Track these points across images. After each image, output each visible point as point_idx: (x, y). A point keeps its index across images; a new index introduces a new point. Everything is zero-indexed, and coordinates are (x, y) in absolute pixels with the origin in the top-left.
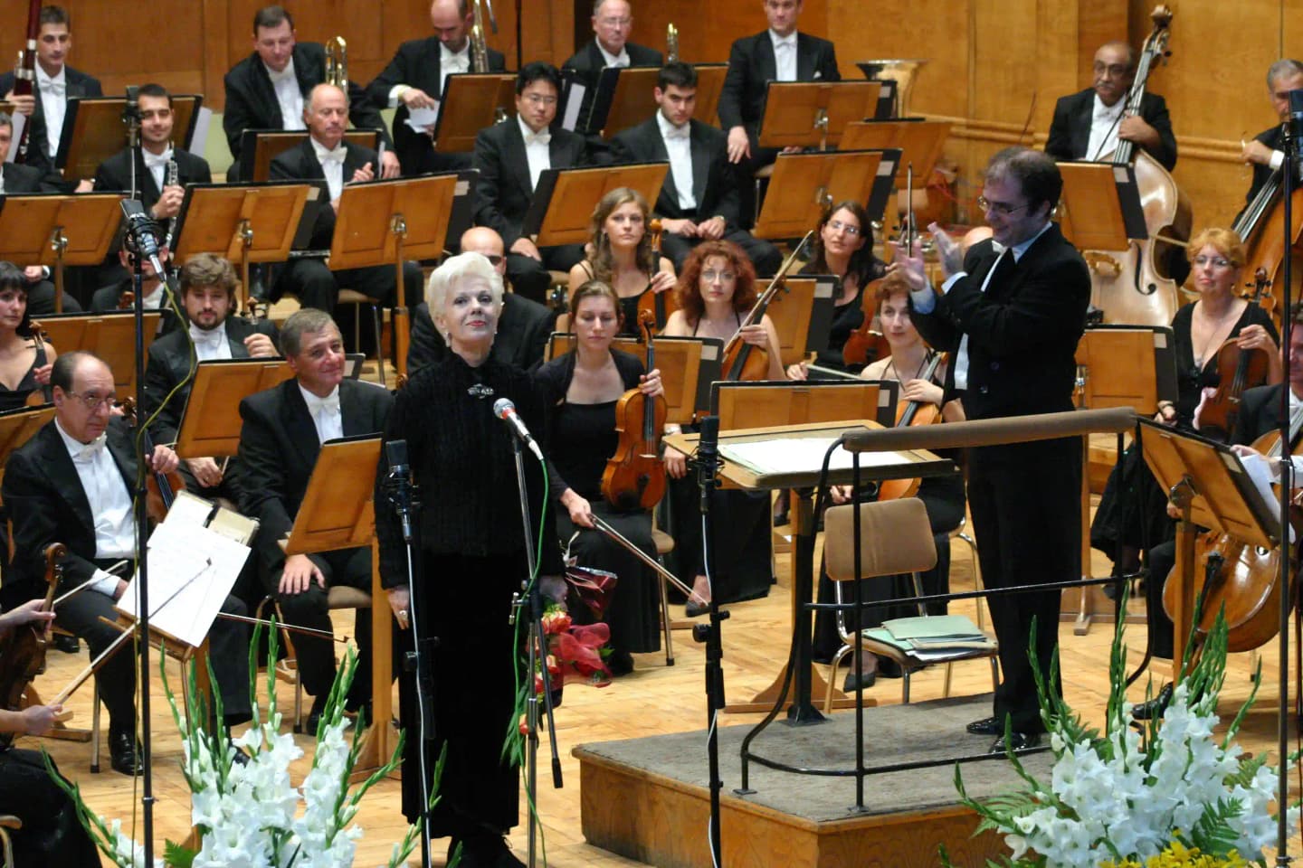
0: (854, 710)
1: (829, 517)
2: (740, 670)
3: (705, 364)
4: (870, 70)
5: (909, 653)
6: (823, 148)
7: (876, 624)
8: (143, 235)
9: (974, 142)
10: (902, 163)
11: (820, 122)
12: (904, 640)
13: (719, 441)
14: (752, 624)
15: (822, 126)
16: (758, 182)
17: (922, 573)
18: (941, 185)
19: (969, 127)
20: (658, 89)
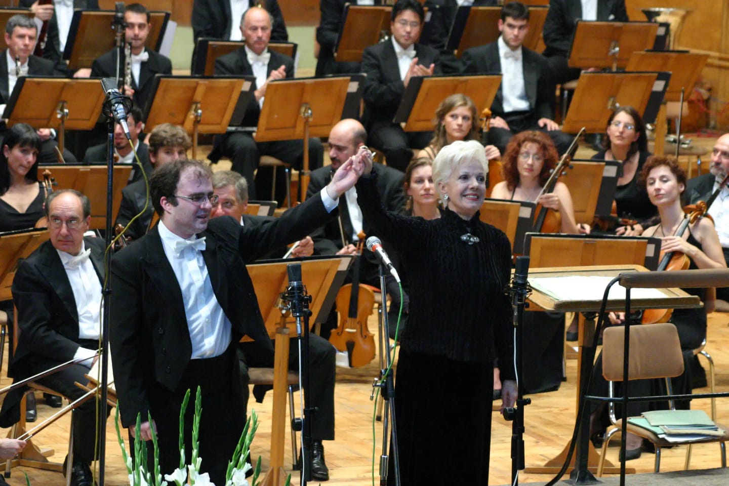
0: (619, 476)
1: (607, 334)
2: (537, 442)
3: (521, 220)
4: (651, 15)
5: (660, 436)
6: (614, 69)
7: (638, 414)
8: (116, 105)
9: (723, 71)
10: (671, 82)
11: (613, 51)
12: (658, 426)
13: (529, 275)
14: (548, 409)
15: (614, 54)
16: (566, 92)
17: (672, 378)
18: (699, 100)
19: (721, 59)
20: (501, 21)
